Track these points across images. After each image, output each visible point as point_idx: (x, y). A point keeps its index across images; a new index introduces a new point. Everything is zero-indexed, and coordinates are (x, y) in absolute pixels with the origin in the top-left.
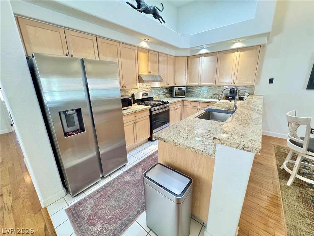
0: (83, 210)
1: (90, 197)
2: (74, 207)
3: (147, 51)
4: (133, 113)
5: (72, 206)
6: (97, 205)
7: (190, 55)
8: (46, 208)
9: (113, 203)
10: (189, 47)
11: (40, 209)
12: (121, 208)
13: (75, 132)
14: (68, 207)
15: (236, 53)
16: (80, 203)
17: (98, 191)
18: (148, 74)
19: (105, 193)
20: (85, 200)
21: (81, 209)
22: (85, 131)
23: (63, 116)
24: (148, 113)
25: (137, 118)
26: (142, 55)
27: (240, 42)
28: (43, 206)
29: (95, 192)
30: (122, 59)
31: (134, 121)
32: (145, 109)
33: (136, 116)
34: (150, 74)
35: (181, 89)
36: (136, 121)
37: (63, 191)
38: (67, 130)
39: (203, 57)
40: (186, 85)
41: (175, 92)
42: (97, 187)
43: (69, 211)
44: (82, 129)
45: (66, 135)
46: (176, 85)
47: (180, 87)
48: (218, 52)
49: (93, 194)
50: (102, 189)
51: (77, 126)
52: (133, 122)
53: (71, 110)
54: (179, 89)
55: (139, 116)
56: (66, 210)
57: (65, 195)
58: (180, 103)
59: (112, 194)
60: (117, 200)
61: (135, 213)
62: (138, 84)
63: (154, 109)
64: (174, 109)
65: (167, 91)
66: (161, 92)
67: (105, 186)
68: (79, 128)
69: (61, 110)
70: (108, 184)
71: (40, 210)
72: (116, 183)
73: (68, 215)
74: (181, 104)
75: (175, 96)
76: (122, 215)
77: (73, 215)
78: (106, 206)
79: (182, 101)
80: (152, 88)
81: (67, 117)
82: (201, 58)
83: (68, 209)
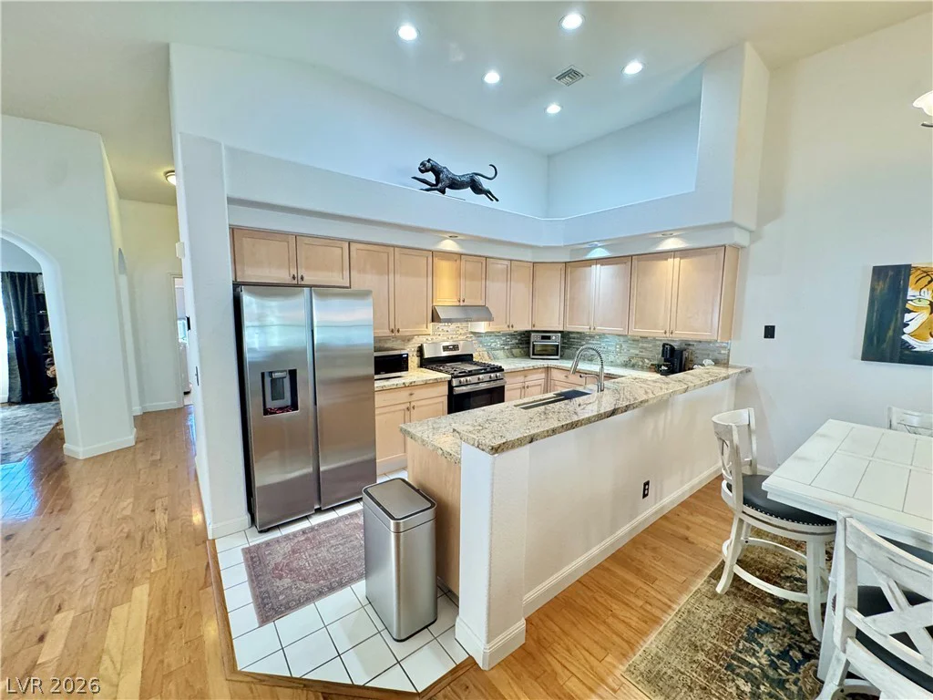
0: (270, 554)
1: (287, 537)
2: (258, 547)
3: (456, 257)
4: (405, 386)
5: (254, 546)
6: (294, 552)
7: (569, 260)
8: (214, 540)
9: (323, 553)
10: (562, 244)
11: (205, 539)
12: (333, 564)
13: (282, 409)
14: (247, 546)
15: (670, 260)
16: (268, 544)
17: (304, 532)
18: (458, 304)
19: (314, 538)
20: (277, 541)
21: (267, 553)
22: (297, 409)
23: (268, 380)
24: (445, 389)
25: (414, 397)
26: (444, 267)
27: (676, 236)
28: (210, 538)
29: (298, 531)
30: (397, 277)
31: (408, 405)
32: (437, 382)
33: (411, 394)
34: (462, 304)
35: (549, 338)
36: (413, 404)
37: (246, 518)
38: (271, 404)
39: (598, 266)
40: (561, 329)
41: (534, 345)
42: (304, 525)
43: (247, 551)
44: (294, 406)
45: (266, 412)
46: (534, 329)
47: (546, 335)
48: (632, 256)
49: (295, 535)
50: (312, 529)
51: (287, 401)
52: (404, 407)
53: (282, 372)
54: (543, 338)
55: (419, 393)
56: (243, 549)
57: (247, 527)
58: (542, 372)
59: (328, 540)
60: (332, 550)
61: (355, 575)
62: (431, 325)
63: (460, 382)
64: (520, 385)
65: (514, 341)
66: (499, 343)
67: (319, 525)
68: (289, 403)
69: (266, 370)
70: (325, 522)
71: (204, 542)
72: (341, 524)
73: (244, 556)
74: (543, 375)
75: (533, 354)
76: (331, 573)
77: (252, 558)
78: (310, 556)
79: (548, 369)
80: (472, 333)
81: (273, 381)
82: (594, 267)
83: (246, 548)
